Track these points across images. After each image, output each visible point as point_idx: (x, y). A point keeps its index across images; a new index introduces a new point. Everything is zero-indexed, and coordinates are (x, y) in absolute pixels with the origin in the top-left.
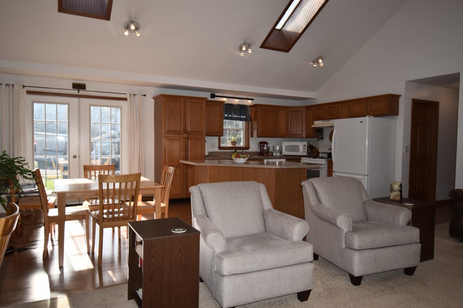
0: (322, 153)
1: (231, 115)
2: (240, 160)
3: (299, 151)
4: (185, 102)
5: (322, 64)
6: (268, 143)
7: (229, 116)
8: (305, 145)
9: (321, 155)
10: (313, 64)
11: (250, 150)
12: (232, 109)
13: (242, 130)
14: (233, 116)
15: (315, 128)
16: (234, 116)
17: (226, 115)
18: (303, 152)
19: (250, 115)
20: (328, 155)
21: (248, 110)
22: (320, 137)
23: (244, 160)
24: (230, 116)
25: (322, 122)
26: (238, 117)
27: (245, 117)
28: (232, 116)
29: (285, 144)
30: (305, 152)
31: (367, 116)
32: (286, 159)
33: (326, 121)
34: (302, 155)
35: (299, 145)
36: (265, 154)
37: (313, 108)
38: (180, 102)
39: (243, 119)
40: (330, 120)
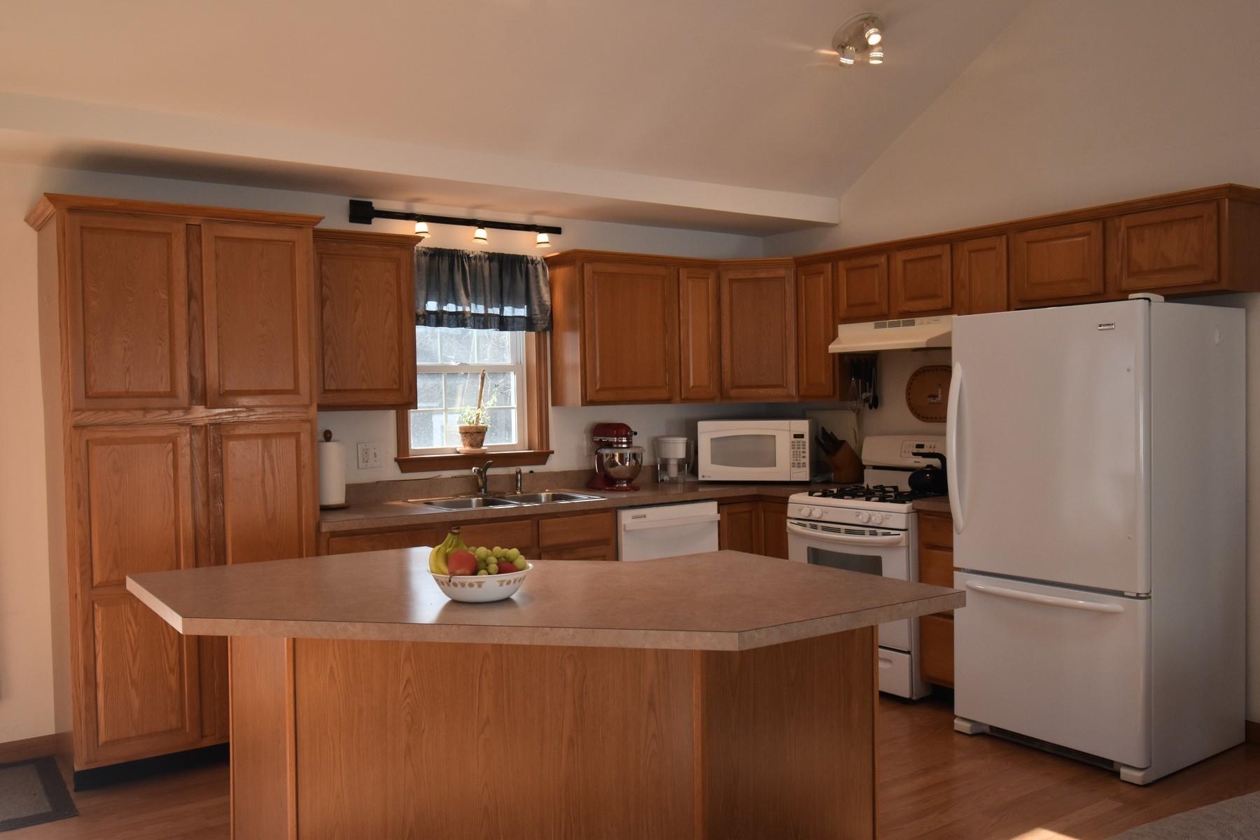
0: (875, 467)
1: (457, 303)
2: (480, 585)
3: (773, 464)
4: (193, 234)
5: (880, 54)
6: (634, 429)
7: (445, 308)
8: (802, 436)
9: (871, 479)
10: (835, 53)
11: (555, 464)
12: (458, 277)
13: (512, 373)
14: (467, 309)
15: (842, 356)
16: (470, 306)
17: (432, 306)
18: (793, 465)
19: (548, 303)
20: (911, 482)
21: (538, 282)
22: (864, 396)
23: (501, 583)
24: (451, 308)
25: (877, 327)
26: (490, 311)
27: (522, 312)
28: (460, 309)
29: (708, 431)
30: (799, 467)
31: (1131, 296)
32: (719, 505)
33: (897, 325)
34: (789, 480)
35: (775, 436)
36: (622, 479)
37: (830, 264)
38: (167, 236)
39: (514, 322)
40: (914, 321)
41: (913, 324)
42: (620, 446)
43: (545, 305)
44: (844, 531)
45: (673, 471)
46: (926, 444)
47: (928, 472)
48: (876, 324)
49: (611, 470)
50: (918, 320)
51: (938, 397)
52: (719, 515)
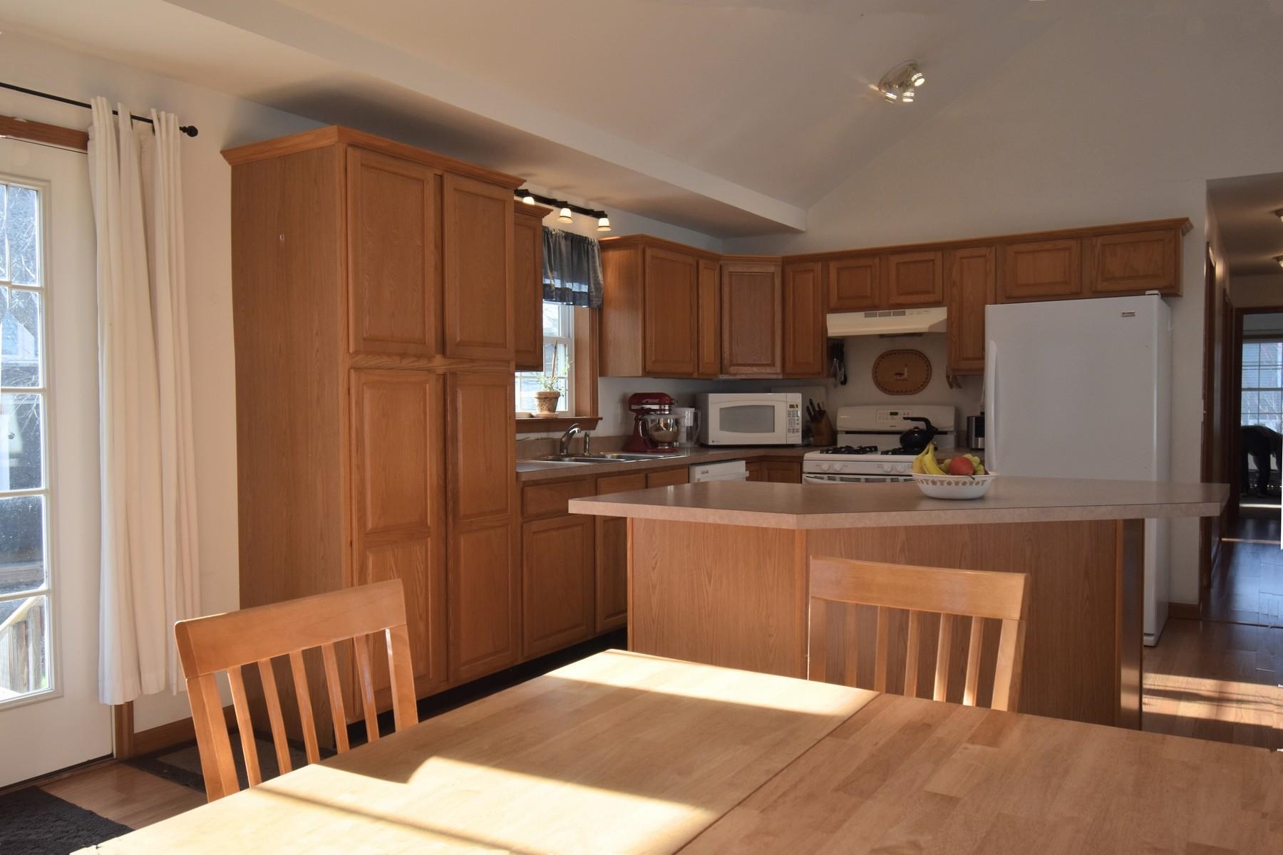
0: (847, 432)
1: (546, 276)
3: (772, 430)
8: (796, 406)
9: (843, 441)
10: (882, 89)
11: (600, 429)
12: (545, 252)
13: (562, 345)
14: (552, 283)
16: (553, 279)
18: (789, 430)
19: (601, 283)
20: (902, 440)
21: (595, 261)
25: (866, 316)
26: (565, 286)
27: (585, 289)
28: (547, 281)
29: (717, 403)
30: (793, 432)
31: (1148, 292)
32: (746, 463)
33: (889, 315)
34: (785, 443)
35: (774, 407)
36: (664, 442)
37: (820, 264)
38: (421, 181)
39: (581, 296)
40: (904, 312)
41: (904, 314)
42: (663, 412)
43: (599, 284)
44: (864, 481)
45: (683, 437)
46: (899, 412)
47: (916, 432)
48: (865, 314)
49: (656, 434)
50: (907, 311)
51: (904, 374)
52: (748, 472)
